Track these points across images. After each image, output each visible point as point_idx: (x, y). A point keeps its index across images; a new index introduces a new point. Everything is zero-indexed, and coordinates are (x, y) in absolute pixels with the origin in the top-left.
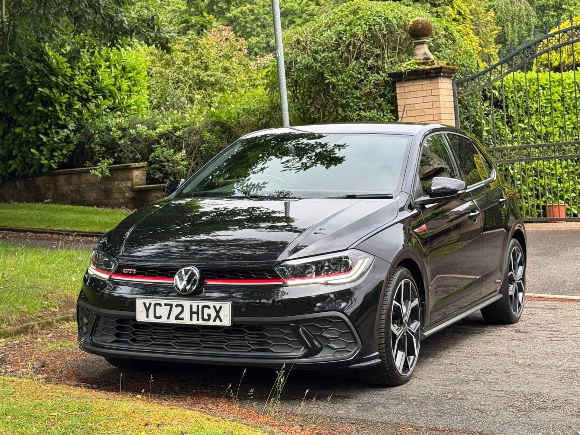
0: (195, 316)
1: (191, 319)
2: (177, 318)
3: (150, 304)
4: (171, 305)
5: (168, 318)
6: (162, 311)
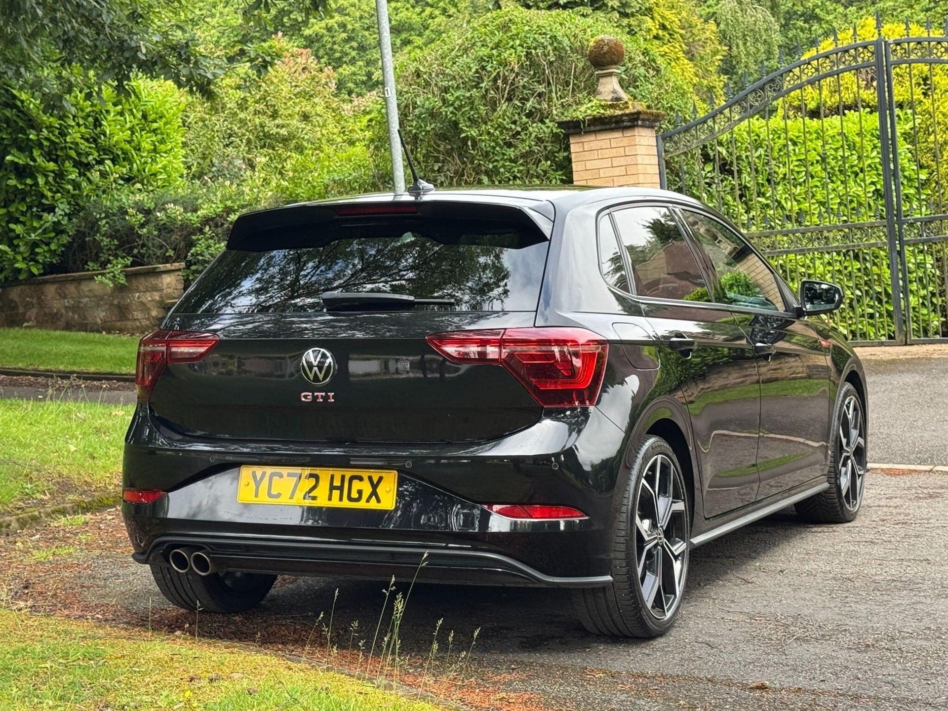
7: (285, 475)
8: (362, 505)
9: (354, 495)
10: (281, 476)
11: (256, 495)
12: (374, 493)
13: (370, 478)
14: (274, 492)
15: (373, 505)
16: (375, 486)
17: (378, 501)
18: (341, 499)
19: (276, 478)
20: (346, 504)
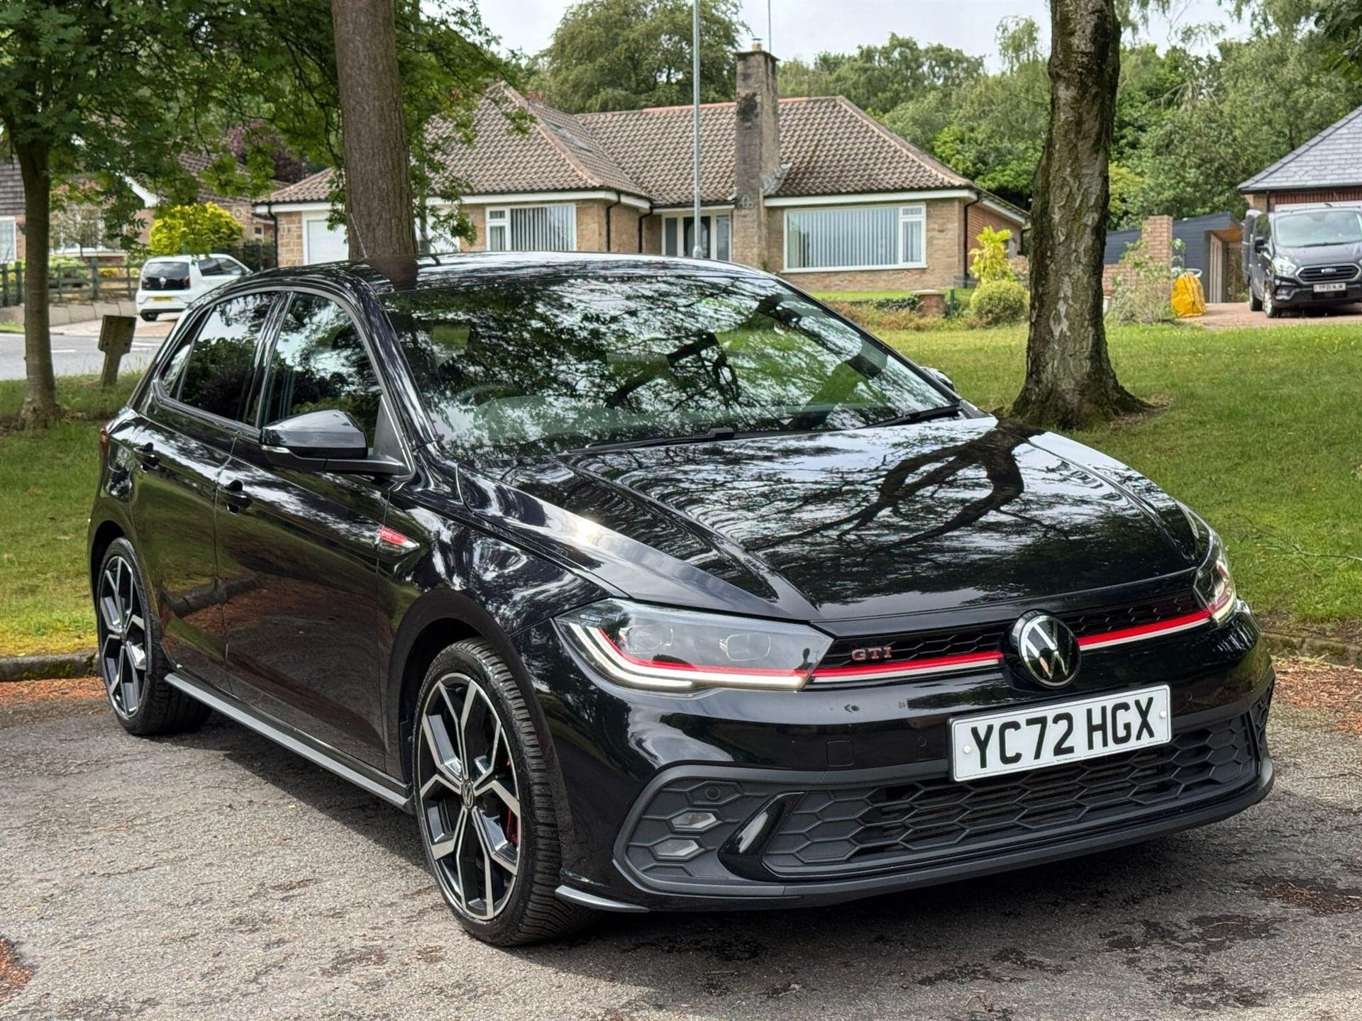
0: (1098, 736)
1: (1091, 746)
2: (1059, 750)
3: (990, 728)
4: (1042, 721)
5: (1037, 756)
6: (1022, 741)
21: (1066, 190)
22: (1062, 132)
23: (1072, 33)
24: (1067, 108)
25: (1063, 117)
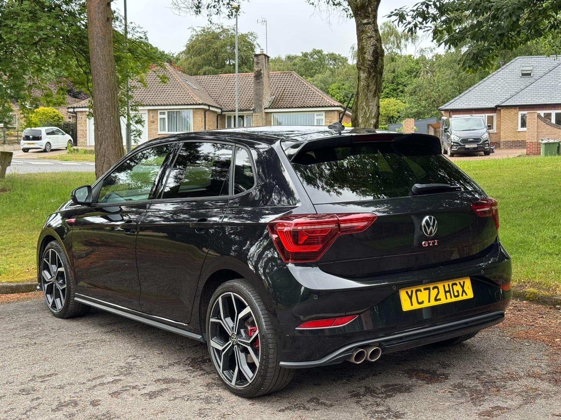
7: (422, 289)
8: (460, 298)
9: (456, 294)
10: (421, 291)
11: (412, 305)
12: (463, 291)
13: (460, 283)
14: (420, 301)
15: (465, 297)
16: (463, 287)
17: (466, 294)
18: (451, 298)
19: (418, 293)
20: (454, 299)
21: (364, 110)
22: (362, 89)
23: (365, 53)
24: (364, 81)
25: (362, 84)
